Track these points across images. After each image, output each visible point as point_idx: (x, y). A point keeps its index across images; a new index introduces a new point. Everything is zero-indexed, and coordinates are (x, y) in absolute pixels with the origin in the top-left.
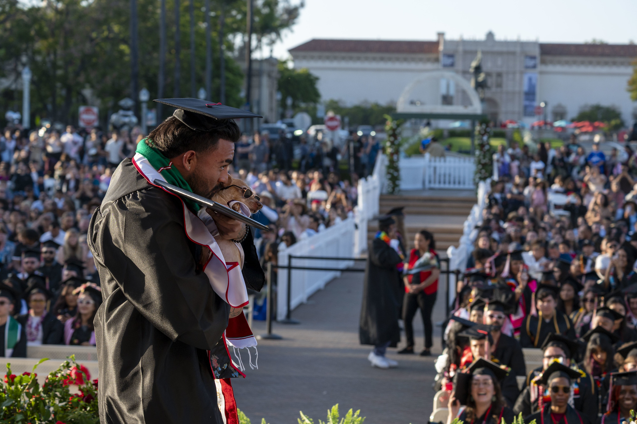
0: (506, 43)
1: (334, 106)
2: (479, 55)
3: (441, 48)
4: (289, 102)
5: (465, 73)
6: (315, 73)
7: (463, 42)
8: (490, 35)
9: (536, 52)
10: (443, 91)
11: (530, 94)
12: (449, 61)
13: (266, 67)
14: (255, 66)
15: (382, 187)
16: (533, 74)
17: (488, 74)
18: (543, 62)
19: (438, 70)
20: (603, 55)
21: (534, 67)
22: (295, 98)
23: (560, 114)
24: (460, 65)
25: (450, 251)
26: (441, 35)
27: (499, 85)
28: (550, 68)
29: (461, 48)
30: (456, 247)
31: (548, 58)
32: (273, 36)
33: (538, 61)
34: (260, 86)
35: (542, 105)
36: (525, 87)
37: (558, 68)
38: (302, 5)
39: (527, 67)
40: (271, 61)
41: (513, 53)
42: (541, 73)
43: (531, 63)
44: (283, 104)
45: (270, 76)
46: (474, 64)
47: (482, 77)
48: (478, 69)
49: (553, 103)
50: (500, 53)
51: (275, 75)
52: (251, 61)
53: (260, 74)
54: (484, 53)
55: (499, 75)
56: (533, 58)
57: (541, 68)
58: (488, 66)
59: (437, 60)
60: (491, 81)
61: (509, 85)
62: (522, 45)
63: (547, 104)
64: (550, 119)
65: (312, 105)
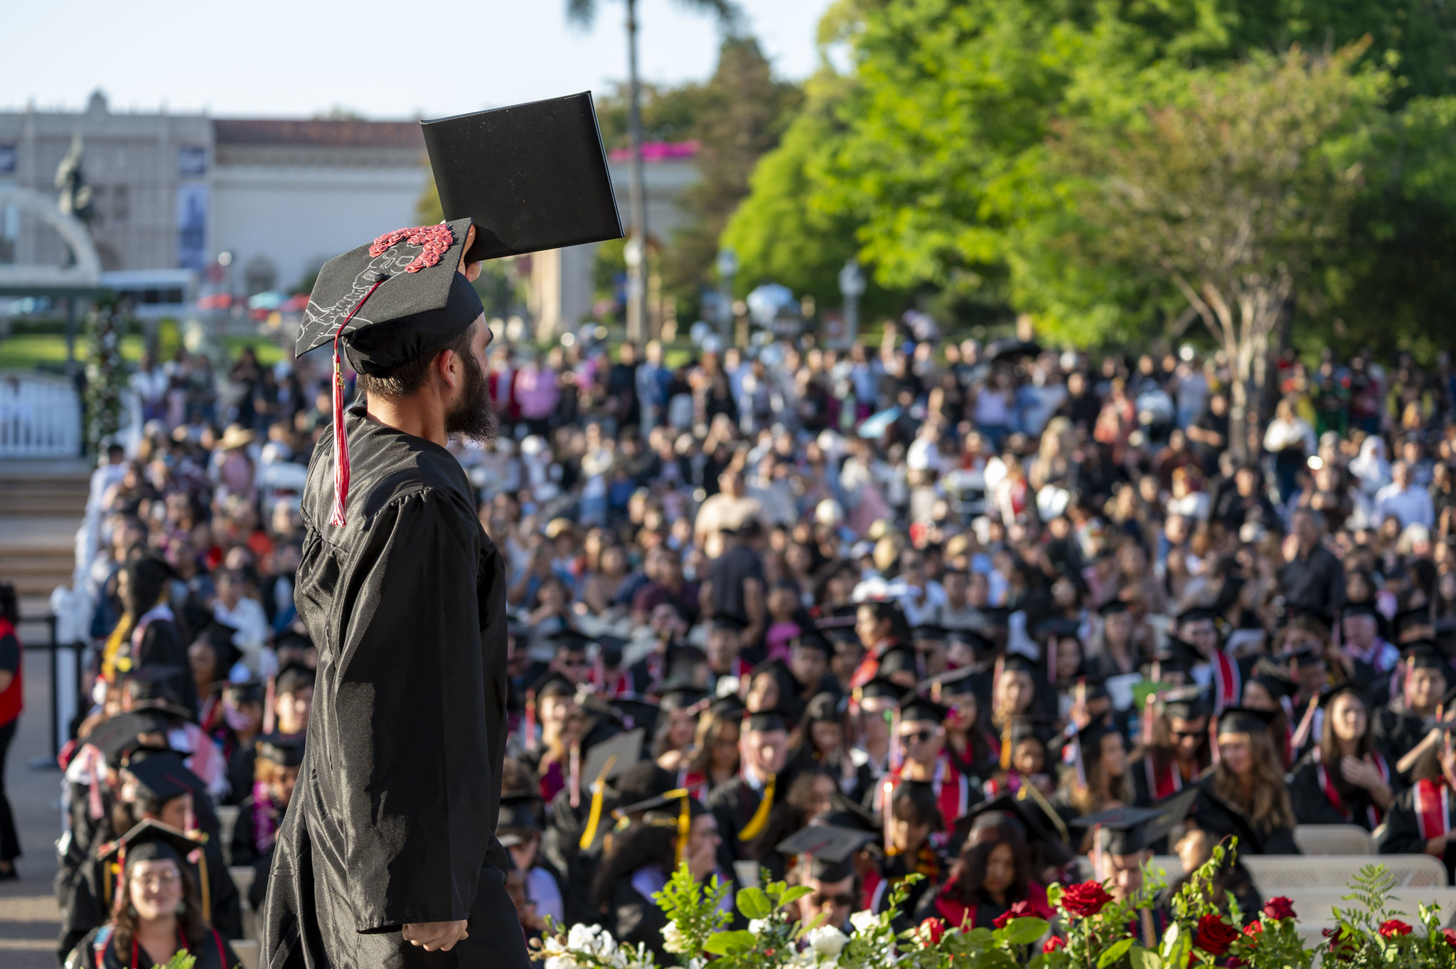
0: (134, 118)
2: (77, 148)
5: (47, 187)
7: (34, 117)
8: (98, 100)
9: (205, 137)
11: (193, 235)
12: (3, 160)
16: (200, 189)
17: (97, 190)
18: (221, 161)
20: (356, 143)
21: (201, 171)
23: (262, 280)
24: (28, 167)
25: (59, 598)
27: (122, 214)
28: (237, 174)
29: (30, 131)
30: (70, 588)
31: (233, 151)
33: (209, 157)
35: (224, 258)
36: (181, 217)
37: (255, 174)
39: (185, 173)
41: (152, 141)
42: (219, 185)
43: (194, 162)
46: (65, 168)
47: (84, 197)
48: (77, 179)
49: (248, 253)
50: (123, 142)
54: (88, 141)
55: (121, 191)
56: (198, 151)
57: (215, 174)
58: (96, 170)
60: (105, 204)
61: (144, 213)
62: (172, 122)
63: (234, 258)
64: (241, 290)
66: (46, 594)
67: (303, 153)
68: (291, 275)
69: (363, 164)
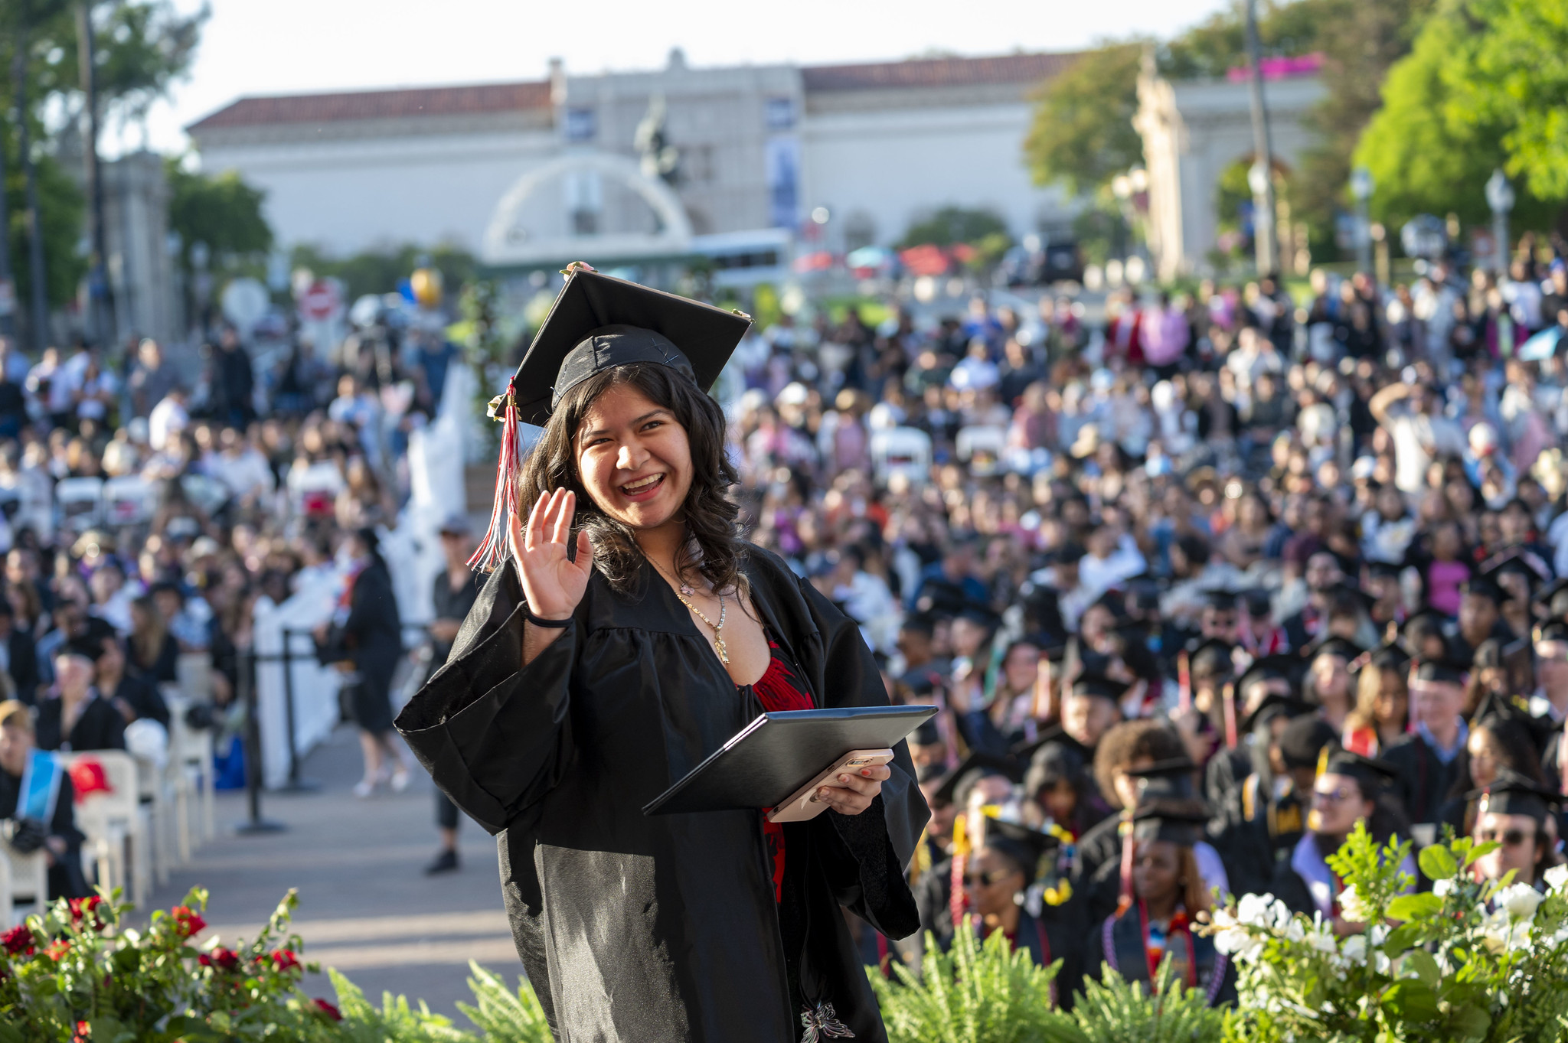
0: (715, 73)
1: (306, 257)
2: (657, 108)
3: (559, 94)
4: (200, 255)
5: (629, 152)
6: (257, 180)
7: (613, 79)
8: (677, 56)
9: (792, 87)
10: (572, 198)
11: (786, 192)
12: (580, 126)
13: (134, 174)
14: (110, 175)
15: (467, 444)
16: (789, 142)
17: (682, 152)
18: (812, 111)
19: (553, 153)
20: (953, 82)
21: (788, 124)
22: (213, 246)
23: (861, 236)
24: (608, 131)
26: (556, 63)
27: (708, 175)
28: (828, 124)
29: (607, 94)
31: (822, 100)
32: (137, 97)
33: (798, 109)
34: (124, 223)
35: (819, 216)
36: (771, 175)
37: (847, 123)
38: (205, 14)
39: (772, 127)
40: (142, 158)
41: (736, 96)
42: (811, 138)
43: (780, 115)
44: (184, 262)
45: (146, 193)
46: (644, 132)
47: (669, 159)
48: (660, 141)
49: (846, 207)
50: (705, 99)
51: (160, 189)
52: (98, 164)
53: (122, 191)
54: (670, 100)
55: (707, 151)
56: (784, 102)
57: (806, 125)
58: (679, 131)
59: (550, 126)
60: (691, 168)
61: (733, 173)
62: (757, 73)
63: (831, 214)
64: (839, 246)
65: (253, 259)
67: (896, 96)
68: (892, 225)
69: (962, 104)
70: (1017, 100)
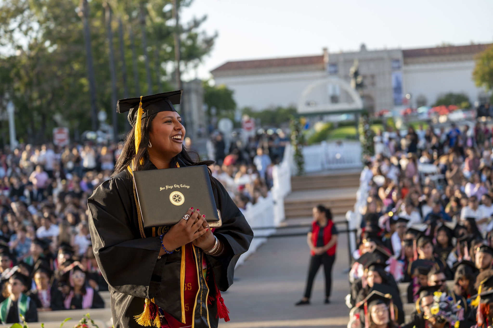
0: (376, 52)
1: (248, 111)
2: (356, 63)
3: (326, 59)
4: (213, 111)
5: (346, 78)
6: (231, 87)
7: (343, 54)
8: (363, 47)
9: (400, 56)
10: (330, 92)
11: (398, 89)
12: (332, 69)
13: (193, 86)
14: (185, 86)
15: (292, 170)
16: (399, 74)
17: (364, 77)
18: (406, 63)
19: (324, 77)
20: (451, 54)
21: (399, 68)
22: (217, 108)
23: (422, 103)
24: (342, 71)
25: (349, 216)
26: (325, 50)
27: (373, 84)
28: (411, 67)
29: (341, 59)
31: (409, 60)
32: (196, 61)
33: (401, 63)
34: (190, 101)
35: (408, 96)
36: (394, 84)
37: (417, 67)
38: (216, 35)
39: (394, 69)
40: (196, 81)
41: (381, 59)
42: (406, 72)
43: (396, 65)
44: (208, 113)
45: (197, 92)
46: (352, 70)
47: (359, 79)
48: (356, 74)
49: (416, 95)
50: (372, 60)
51: (201, 91)
52: (181, 83)
53: (189, 91)
54: (360, 61)
55: (373, 76)
56: (397, 61)
57: (404, 68)
58: (364, 70)
59: (323, 69)
60: (367, 82)
61: (381, 83)
62: (388, 52)
63: (411, 96)
64: (414, 106)
65: (230, 113)
66: (344, 214)
67: (433, 58)
68: (432, 99)
69: (454, 60)
70: (471, 59)
